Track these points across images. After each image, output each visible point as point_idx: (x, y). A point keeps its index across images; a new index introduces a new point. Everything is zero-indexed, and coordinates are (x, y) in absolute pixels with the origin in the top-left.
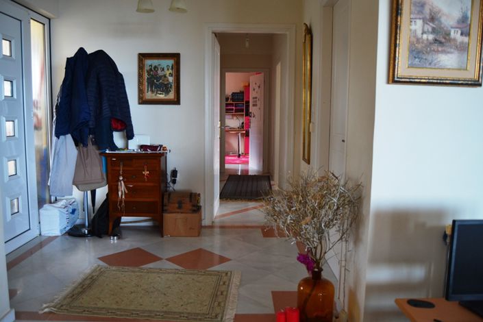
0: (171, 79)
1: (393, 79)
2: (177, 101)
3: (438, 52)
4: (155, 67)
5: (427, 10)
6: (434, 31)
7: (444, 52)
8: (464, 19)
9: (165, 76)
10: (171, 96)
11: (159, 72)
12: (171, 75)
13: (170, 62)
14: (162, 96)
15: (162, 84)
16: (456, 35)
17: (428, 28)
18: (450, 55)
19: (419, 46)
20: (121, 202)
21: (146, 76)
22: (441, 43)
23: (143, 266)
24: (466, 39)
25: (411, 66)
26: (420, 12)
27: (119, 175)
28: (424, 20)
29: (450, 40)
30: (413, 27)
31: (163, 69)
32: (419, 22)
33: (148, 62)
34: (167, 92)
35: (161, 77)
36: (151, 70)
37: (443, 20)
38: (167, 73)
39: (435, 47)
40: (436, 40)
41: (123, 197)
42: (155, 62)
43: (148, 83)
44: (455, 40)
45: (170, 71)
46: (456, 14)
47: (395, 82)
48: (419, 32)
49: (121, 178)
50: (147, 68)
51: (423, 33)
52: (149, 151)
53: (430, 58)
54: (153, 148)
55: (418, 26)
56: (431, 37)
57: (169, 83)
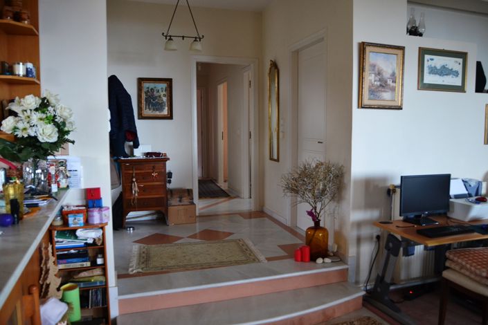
0: (165, 99)
1: (361, 106)
2: (170, 117)
3: (382, 91)
4: (152, 89)
5: (376, 69)
6: (380, 80)
7: (384, 91)
8: (393, 74)
9: (160, 97)
10: (165, 112)
11: (155, 93)
12: (165, 95)
13: (164, 85)
14: (157, 113)
15: (157, 103)
16: (390, 82)
17: (377, 78)
18: (387, 93)
19: (373, 88)
20: (134, 199)
21: (144, 96)
22: (383, 86)
23: (176, 242)
24: (394, 84)
25: (370, 99)
26: (373, 70)
27: (133, 177)
28: (375, 74)
29: (387, 85)
30: (370, 78)
31: (158, 91)
32: (373, 75)
33: (146, 85)
34: (161, 109)
35: (156, 97)
36: (148, 91)
37: (384, 74)
38: (162, 94)
39: (380, 89)
40: (381, 85)
41: (136, 195)
42: (151, 85)
43: (146, 101)
44: (389, 85)
45: (164, 93)
46: (390, 72)
47: (362, 108)
48: (373, 81)
49: (134, 180)
50: (145, 90)
51: (375, 81)
52: (154, 157)
53: (378, 94)
54: (158, 154)
55: (372, 77)
56: (379, 83)
57: (164, 102)
